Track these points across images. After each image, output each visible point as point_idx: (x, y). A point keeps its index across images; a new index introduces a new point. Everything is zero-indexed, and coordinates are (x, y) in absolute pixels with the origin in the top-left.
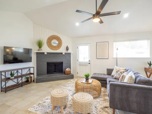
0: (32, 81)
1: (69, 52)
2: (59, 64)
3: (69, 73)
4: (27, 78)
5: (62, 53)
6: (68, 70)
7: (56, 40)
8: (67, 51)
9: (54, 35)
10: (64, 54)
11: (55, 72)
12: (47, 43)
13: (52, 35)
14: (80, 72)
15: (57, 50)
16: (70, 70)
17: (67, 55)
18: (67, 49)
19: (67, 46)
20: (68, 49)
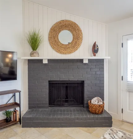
0: (18, 120)
1: (98, 56)
2: (77, 85)
3: (100, 111)
4: (8, 114)
5: (81, 61)
6: (96, 103)
7: (69, 30)
8: (95, 55)
9: (63, 21)
10: (86, 61)
11: (66, 101)
12: (50, 38)
13: (59, 19)
14: (129, 110)
15: (70, 53)
16: (102, 103)
17: (95, 64)
18: (95, 49)
19: (95, 43)
20: (98, 49)
